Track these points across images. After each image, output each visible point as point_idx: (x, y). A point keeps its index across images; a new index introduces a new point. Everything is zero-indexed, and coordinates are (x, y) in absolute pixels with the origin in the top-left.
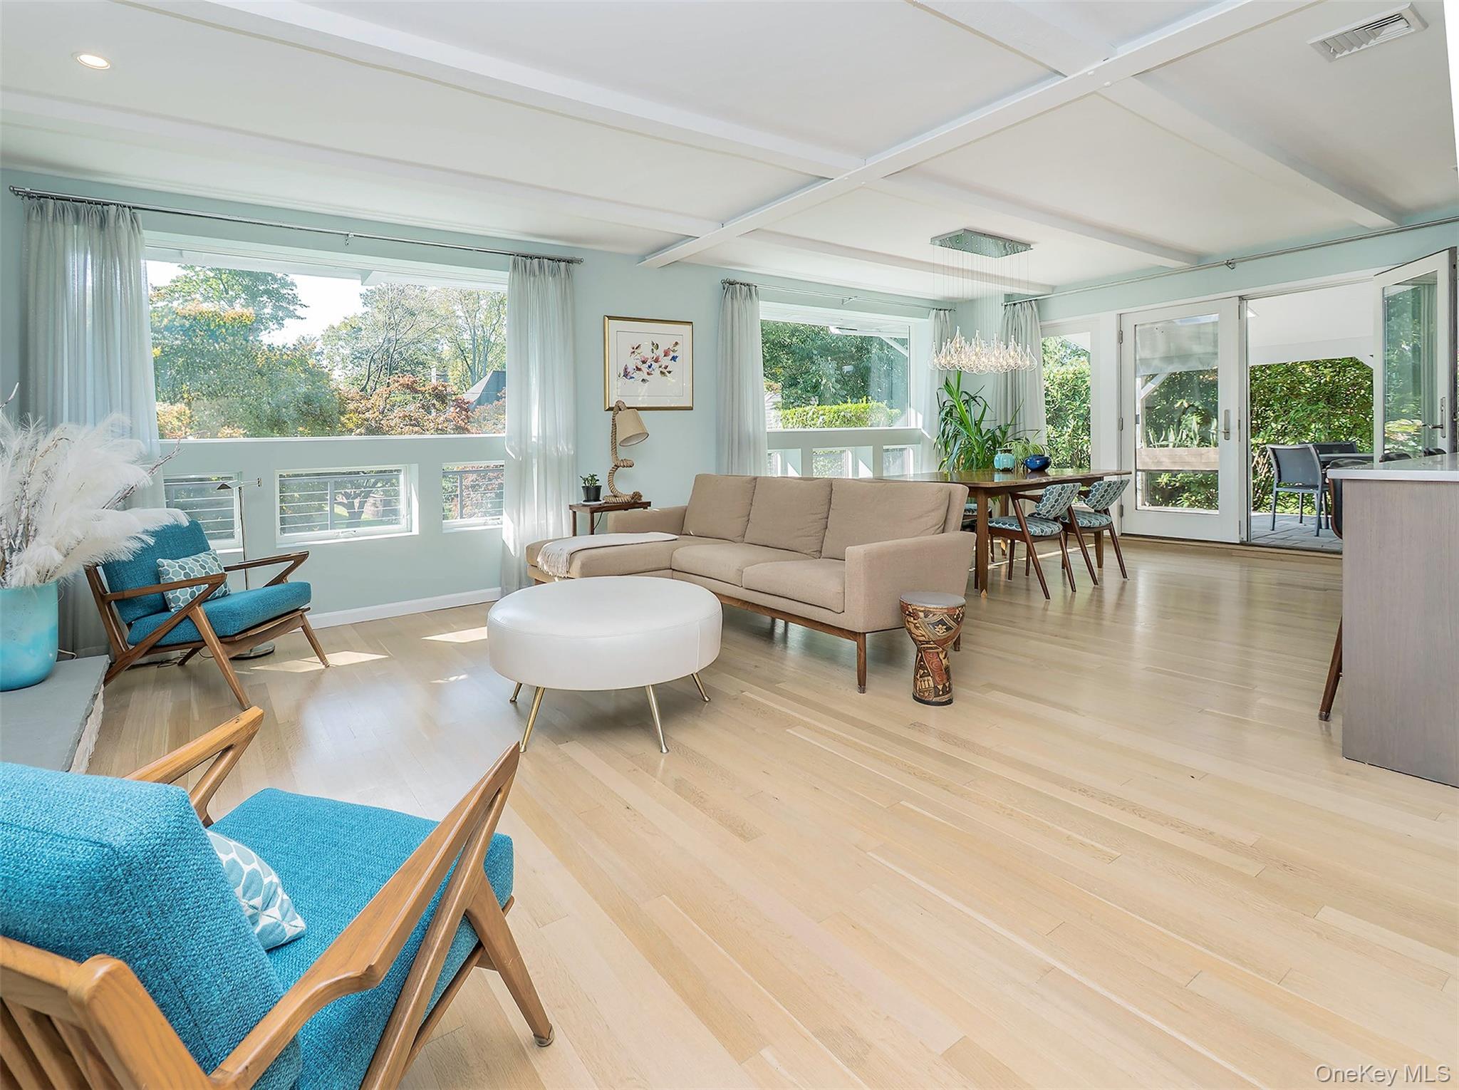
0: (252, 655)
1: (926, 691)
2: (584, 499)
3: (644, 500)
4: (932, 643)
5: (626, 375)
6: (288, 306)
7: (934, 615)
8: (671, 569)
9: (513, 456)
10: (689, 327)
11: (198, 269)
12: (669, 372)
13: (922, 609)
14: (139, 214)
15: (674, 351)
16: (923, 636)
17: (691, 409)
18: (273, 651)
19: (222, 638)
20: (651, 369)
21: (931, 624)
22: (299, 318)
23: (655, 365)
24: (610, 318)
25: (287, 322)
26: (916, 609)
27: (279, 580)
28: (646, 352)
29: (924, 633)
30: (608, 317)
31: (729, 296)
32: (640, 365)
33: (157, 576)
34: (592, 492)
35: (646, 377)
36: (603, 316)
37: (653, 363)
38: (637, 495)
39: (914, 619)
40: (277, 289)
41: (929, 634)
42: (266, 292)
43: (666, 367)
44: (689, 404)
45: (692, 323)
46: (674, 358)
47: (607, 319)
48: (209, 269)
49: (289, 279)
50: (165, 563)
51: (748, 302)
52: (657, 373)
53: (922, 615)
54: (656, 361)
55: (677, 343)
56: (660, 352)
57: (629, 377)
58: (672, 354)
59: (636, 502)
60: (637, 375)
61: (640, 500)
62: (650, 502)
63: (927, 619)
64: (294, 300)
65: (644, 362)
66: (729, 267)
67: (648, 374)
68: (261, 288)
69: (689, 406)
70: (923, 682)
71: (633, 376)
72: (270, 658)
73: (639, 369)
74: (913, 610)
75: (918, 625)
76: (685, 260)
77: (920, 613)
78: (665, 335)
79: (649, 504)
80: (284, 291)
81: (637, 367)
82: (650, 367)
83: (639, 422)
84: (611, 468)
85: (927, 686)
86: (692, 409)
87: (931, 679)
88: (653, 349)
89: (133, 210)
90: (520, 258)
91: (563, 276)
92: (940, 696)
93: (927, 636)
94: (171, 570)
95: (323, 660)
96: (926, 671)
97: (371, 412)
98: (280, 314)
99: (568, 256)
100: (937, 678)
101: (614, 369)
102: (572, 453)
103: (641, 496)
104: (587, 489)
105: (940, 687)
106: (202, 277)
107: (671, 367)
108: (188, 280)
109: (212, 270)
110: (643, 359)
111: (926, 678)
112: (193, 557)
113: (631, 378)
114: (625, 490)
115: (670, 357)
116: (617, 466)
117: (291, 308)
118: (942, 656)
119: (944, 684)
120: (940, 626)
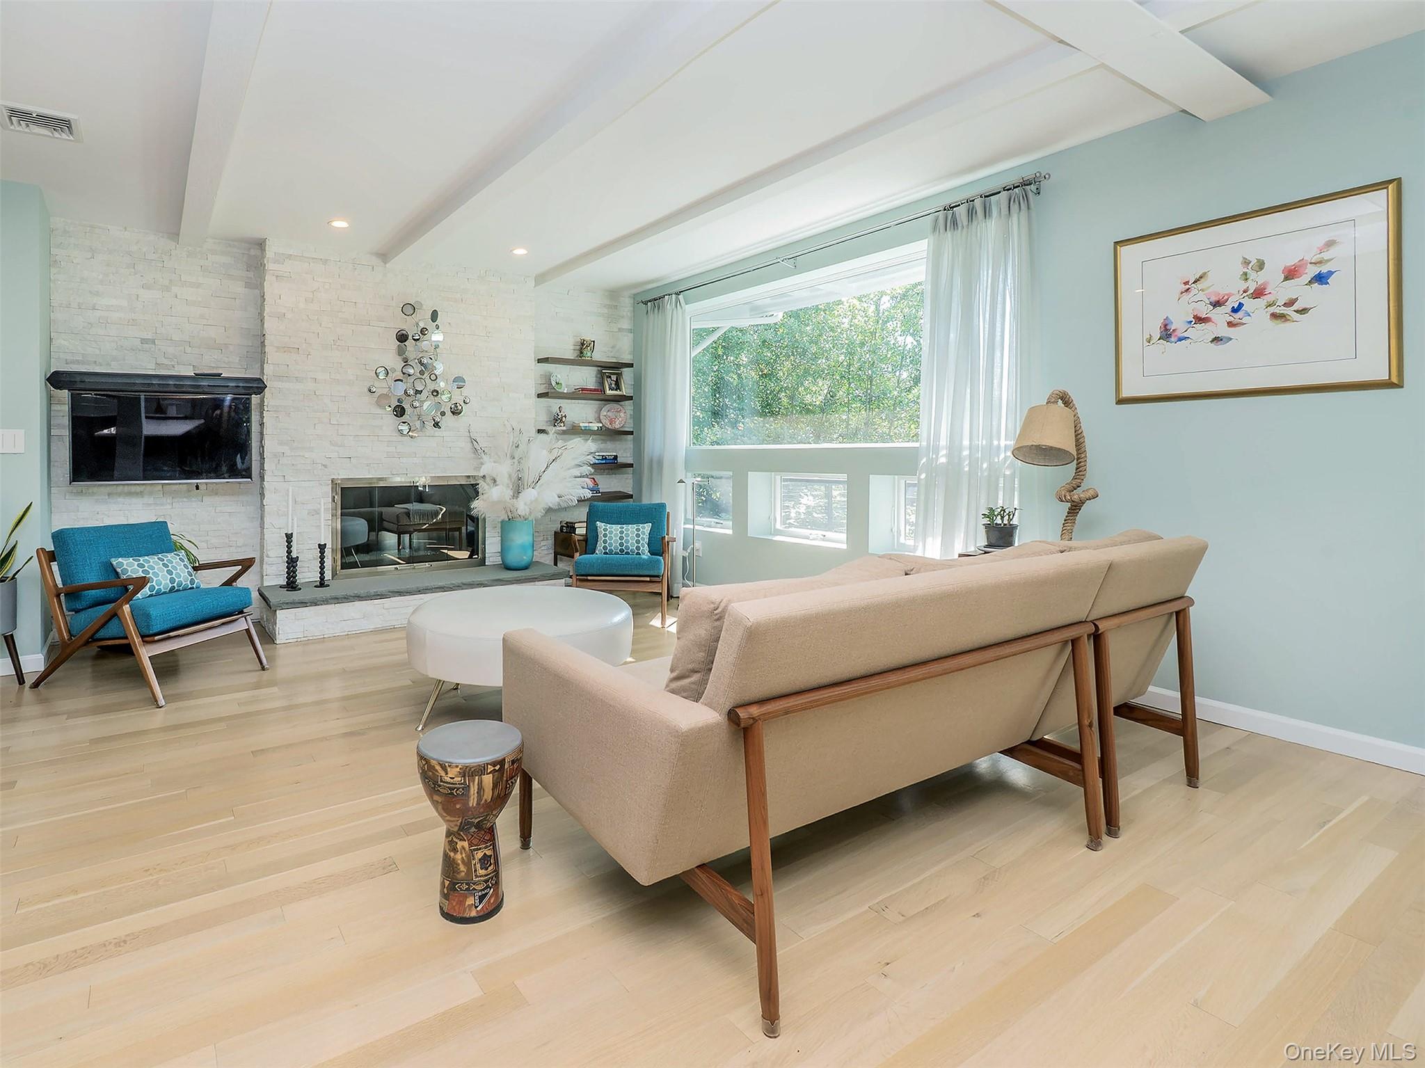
2: (985, 543)
5: (1167, 334)
12: (1303, 311)
15: (1319, 262)
20: (1239, 315)
23: (1254, 304)
28: (1226, 282)
32: (1204, 310)
33: (596, 531)
34: (997, 532)
35: (1224, 331)
37: (1246, 301)
43: (1290, 303)
45: (1398, 180)
46: (1320, 279)
47: (1121, 245)
52: (1259, 318)
54: (1258, 294)
55: (1331, 245)
56: (1271, 275)
57: (1174, 339)
58: (1313, 271)
60: (1208, 331)
65: (1217, 304)
67: (1231, 324)
71: (1188, 334)
73: (1202, 319)
81: (1196, 317)
82: (1236, 310)
86: (1398, 384)
88: (1245, 274)
89: (679, 294)
101: (1138, 329)
107: (1310, 295)
110: (1214, 299)
113: (1180, 339)
115: (1307, 278)
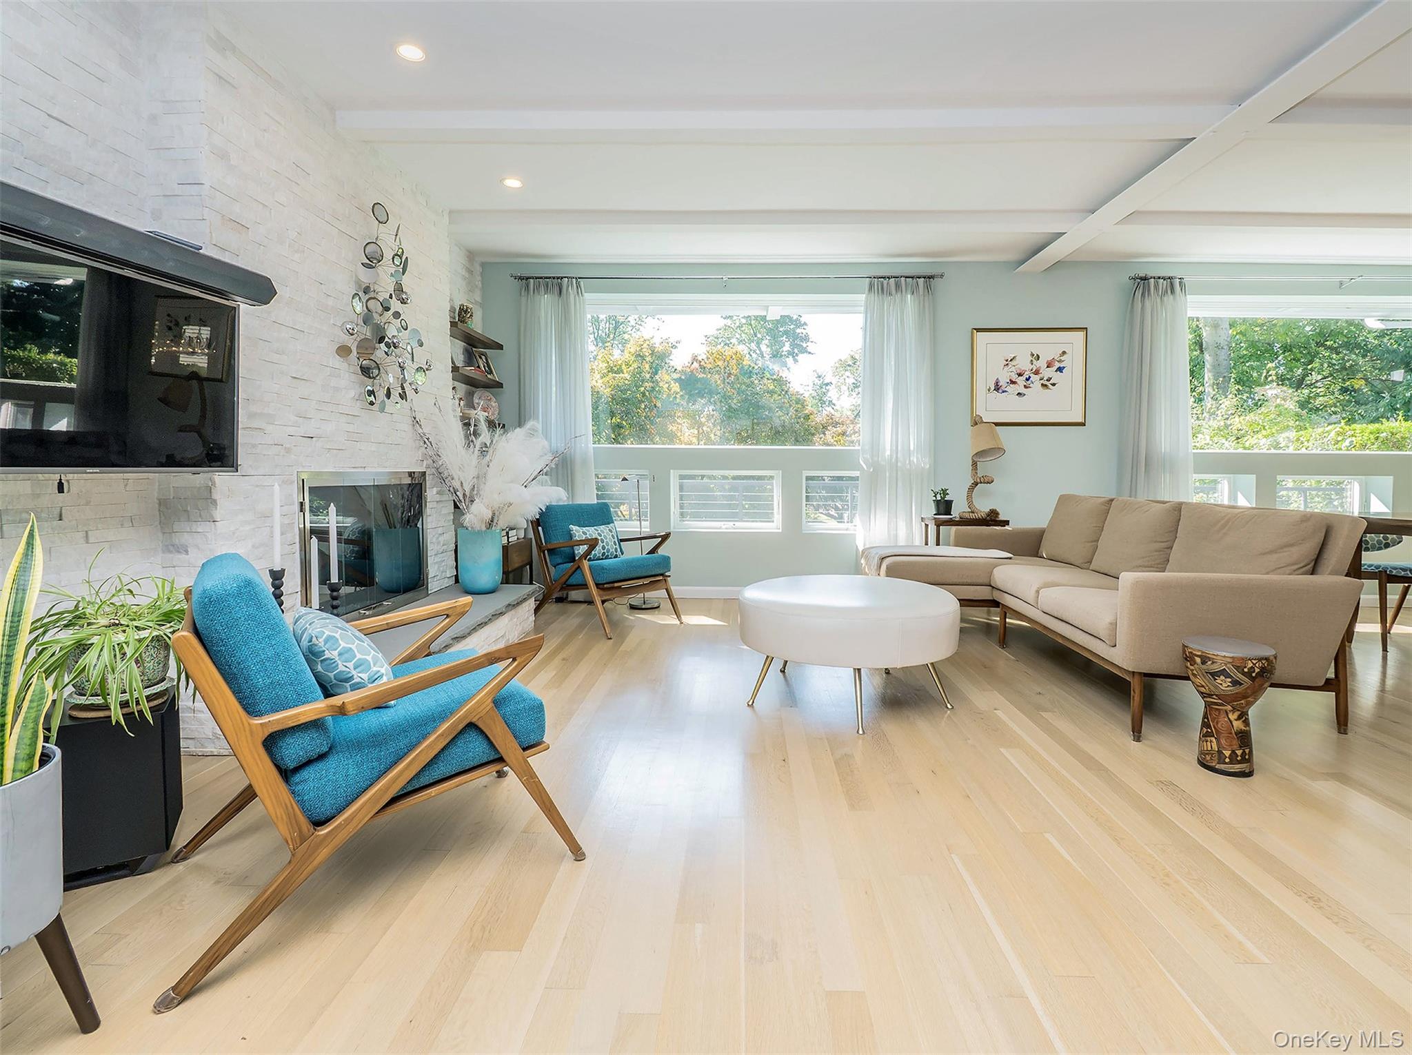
0: (644, 607)
1: (1207, 754)
2: (935, 513)
3: (1001, 518)
4: (1214, 697)
5: (997, 388)
6: (801, 343)
7: (1213, 663)
8: (990, 586)
9: (865, 467)
10: (1081, 334)
11: (735, 318)
12: (1054, 385)
13: (1199, 653)
14: (582, 282)
15: (1060, 361)
16: (1203, 686)
17: (1083, 424)
18: (659, 607)
19: (597, 585)
20: (1029, 382)
21: (1210, 673)
22: (810, 353)
23: (1034, 377)
24: (978, 330)
25: (801, 357)
26: (1191, 653)
27: (653, 551)
28: (1024, 364)
29: (1204, 684)
30: (975, 329)
31: (1139, 294)
32: (1014, 377)
33: (570, 535)
34: (944, 506)
35: (1023, 390)
36: (970, 330)
37: (1032, 375)
38: (994, 513)
39: (1191, 665)
40: (794, 330)
41: (1210, 686)
42: (786, 333)
43: (1049, 380)
44: (1081, 420)
45: (1086, 328)
46: (1060, 369)
47: (975, 331)
48: (743, 318)
49: (803, 320)
50: (574, 528)
51: (1169, 299)
52: (1037, 385)
53: (1198, 660)
54: (1037, 373)
55: (1064, 353)
56: (1041, 364)
57: (1000, 391)
58: (1057, 365)
59: (992, 519)
60: (1011, 388)
61: (997, 517)
62: (1009, 521)
63: (1204, 667)
64: (806, 338)
65: (1020, 375)
66: (1137, 260)
67: (1025, 387)
68: (781, 329)
69: (1080, 421)
70: (1205, 743)
71: (1006, 389)
72: (656, 611)
73: (1013, 382)
74: (1189, 652)
75: (1195, 672)
76: (1066, 260)
77: (1196, 658)
78: (1048, 345)
79: (1006, 523)
80: (798, 331)
81: (1010, 380)
82: (1027, 379)
83: (995, 437)
84: (970, 484)
85: (1209, 749)
86: (1085, 425)
87: (1214, 740)
88: (1032, 361)
89: (579, 280)
90: (876, 279)
91: (921, 293)
92: (1226, 763)
93: (1207, 688)
94: (577, 534)
95: (679, 617)
96: (1210, 731)
97: (856, 435)
98: (796, 351)
99: (929, 272)
100: (1223, 741)
101: (983, 383)
102: (928, 466)
103: (998, 514)
104: (938, 503)
105: (1227, 753)
106: (738, 324)
107: (1056, 377)
108: (726, 328)
109: (744, 317)
110: (1019, 372)
111: (1209, 739)
112: (595, 527)
113: (1003, 392)
114: (983, 507)
115: (1055, 368)
116: (976, 484)
117: (804, 345)
118: (1233, 716)
119: (1233, 752)
120: (1222, 678)
